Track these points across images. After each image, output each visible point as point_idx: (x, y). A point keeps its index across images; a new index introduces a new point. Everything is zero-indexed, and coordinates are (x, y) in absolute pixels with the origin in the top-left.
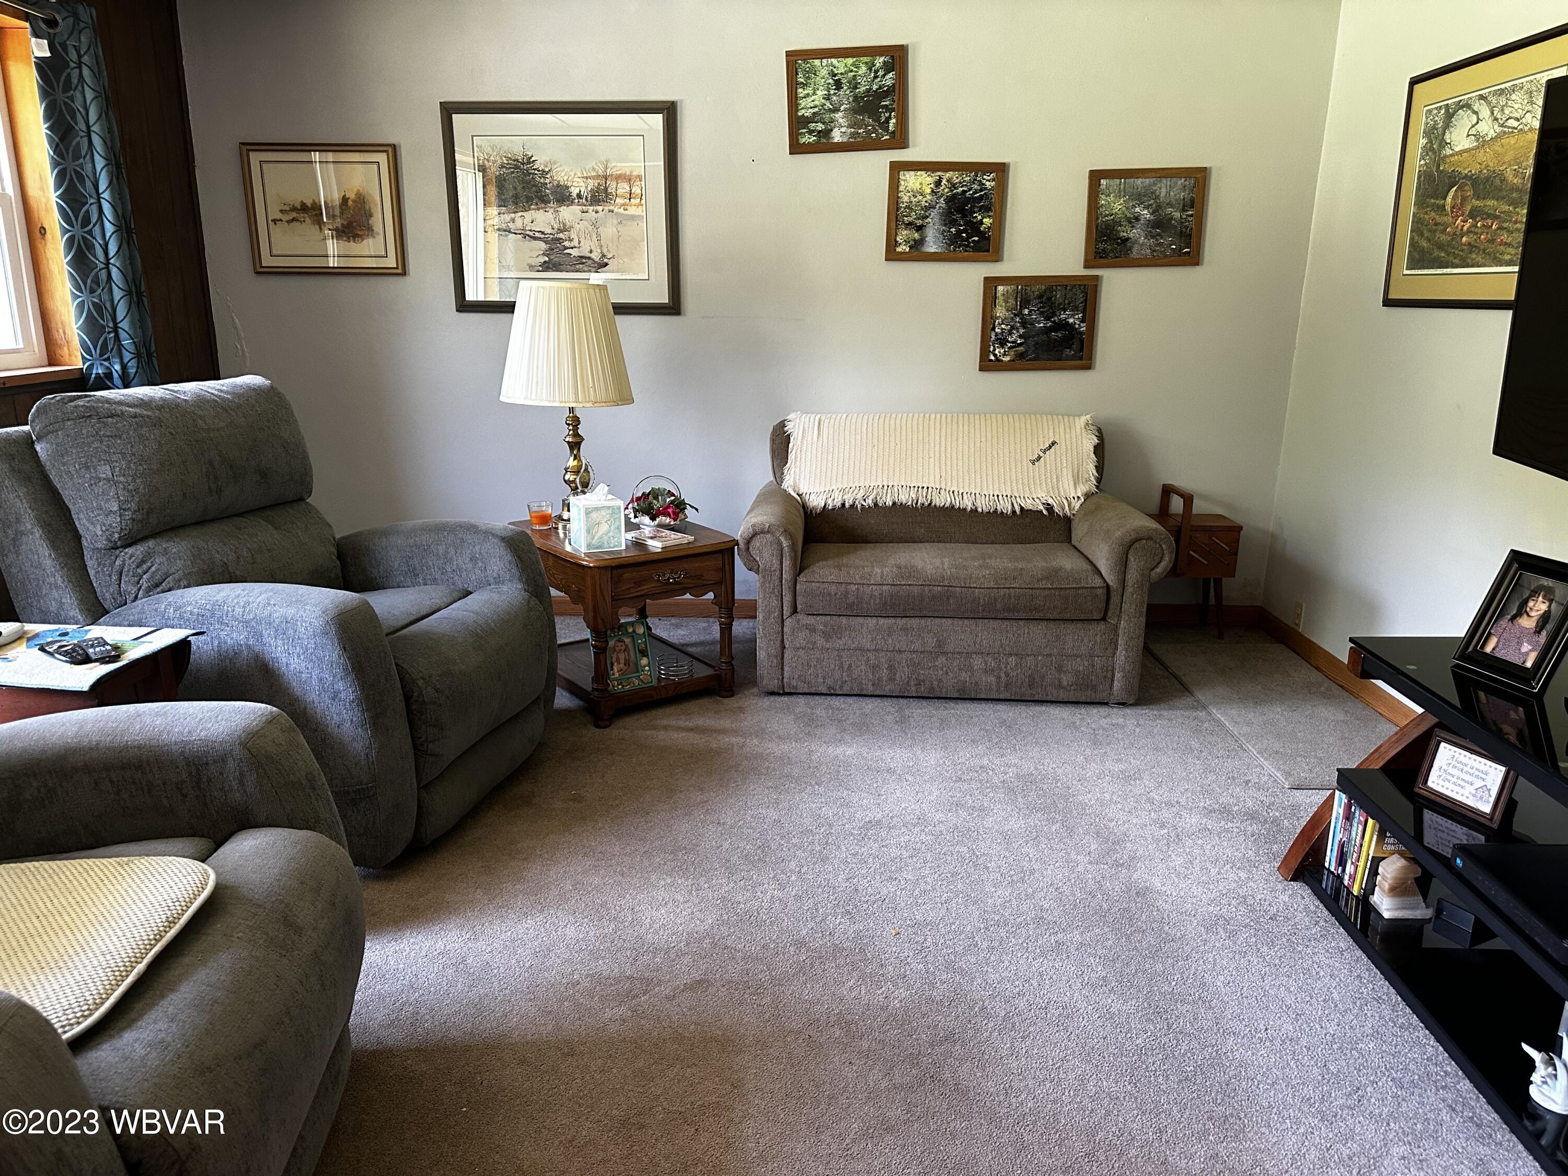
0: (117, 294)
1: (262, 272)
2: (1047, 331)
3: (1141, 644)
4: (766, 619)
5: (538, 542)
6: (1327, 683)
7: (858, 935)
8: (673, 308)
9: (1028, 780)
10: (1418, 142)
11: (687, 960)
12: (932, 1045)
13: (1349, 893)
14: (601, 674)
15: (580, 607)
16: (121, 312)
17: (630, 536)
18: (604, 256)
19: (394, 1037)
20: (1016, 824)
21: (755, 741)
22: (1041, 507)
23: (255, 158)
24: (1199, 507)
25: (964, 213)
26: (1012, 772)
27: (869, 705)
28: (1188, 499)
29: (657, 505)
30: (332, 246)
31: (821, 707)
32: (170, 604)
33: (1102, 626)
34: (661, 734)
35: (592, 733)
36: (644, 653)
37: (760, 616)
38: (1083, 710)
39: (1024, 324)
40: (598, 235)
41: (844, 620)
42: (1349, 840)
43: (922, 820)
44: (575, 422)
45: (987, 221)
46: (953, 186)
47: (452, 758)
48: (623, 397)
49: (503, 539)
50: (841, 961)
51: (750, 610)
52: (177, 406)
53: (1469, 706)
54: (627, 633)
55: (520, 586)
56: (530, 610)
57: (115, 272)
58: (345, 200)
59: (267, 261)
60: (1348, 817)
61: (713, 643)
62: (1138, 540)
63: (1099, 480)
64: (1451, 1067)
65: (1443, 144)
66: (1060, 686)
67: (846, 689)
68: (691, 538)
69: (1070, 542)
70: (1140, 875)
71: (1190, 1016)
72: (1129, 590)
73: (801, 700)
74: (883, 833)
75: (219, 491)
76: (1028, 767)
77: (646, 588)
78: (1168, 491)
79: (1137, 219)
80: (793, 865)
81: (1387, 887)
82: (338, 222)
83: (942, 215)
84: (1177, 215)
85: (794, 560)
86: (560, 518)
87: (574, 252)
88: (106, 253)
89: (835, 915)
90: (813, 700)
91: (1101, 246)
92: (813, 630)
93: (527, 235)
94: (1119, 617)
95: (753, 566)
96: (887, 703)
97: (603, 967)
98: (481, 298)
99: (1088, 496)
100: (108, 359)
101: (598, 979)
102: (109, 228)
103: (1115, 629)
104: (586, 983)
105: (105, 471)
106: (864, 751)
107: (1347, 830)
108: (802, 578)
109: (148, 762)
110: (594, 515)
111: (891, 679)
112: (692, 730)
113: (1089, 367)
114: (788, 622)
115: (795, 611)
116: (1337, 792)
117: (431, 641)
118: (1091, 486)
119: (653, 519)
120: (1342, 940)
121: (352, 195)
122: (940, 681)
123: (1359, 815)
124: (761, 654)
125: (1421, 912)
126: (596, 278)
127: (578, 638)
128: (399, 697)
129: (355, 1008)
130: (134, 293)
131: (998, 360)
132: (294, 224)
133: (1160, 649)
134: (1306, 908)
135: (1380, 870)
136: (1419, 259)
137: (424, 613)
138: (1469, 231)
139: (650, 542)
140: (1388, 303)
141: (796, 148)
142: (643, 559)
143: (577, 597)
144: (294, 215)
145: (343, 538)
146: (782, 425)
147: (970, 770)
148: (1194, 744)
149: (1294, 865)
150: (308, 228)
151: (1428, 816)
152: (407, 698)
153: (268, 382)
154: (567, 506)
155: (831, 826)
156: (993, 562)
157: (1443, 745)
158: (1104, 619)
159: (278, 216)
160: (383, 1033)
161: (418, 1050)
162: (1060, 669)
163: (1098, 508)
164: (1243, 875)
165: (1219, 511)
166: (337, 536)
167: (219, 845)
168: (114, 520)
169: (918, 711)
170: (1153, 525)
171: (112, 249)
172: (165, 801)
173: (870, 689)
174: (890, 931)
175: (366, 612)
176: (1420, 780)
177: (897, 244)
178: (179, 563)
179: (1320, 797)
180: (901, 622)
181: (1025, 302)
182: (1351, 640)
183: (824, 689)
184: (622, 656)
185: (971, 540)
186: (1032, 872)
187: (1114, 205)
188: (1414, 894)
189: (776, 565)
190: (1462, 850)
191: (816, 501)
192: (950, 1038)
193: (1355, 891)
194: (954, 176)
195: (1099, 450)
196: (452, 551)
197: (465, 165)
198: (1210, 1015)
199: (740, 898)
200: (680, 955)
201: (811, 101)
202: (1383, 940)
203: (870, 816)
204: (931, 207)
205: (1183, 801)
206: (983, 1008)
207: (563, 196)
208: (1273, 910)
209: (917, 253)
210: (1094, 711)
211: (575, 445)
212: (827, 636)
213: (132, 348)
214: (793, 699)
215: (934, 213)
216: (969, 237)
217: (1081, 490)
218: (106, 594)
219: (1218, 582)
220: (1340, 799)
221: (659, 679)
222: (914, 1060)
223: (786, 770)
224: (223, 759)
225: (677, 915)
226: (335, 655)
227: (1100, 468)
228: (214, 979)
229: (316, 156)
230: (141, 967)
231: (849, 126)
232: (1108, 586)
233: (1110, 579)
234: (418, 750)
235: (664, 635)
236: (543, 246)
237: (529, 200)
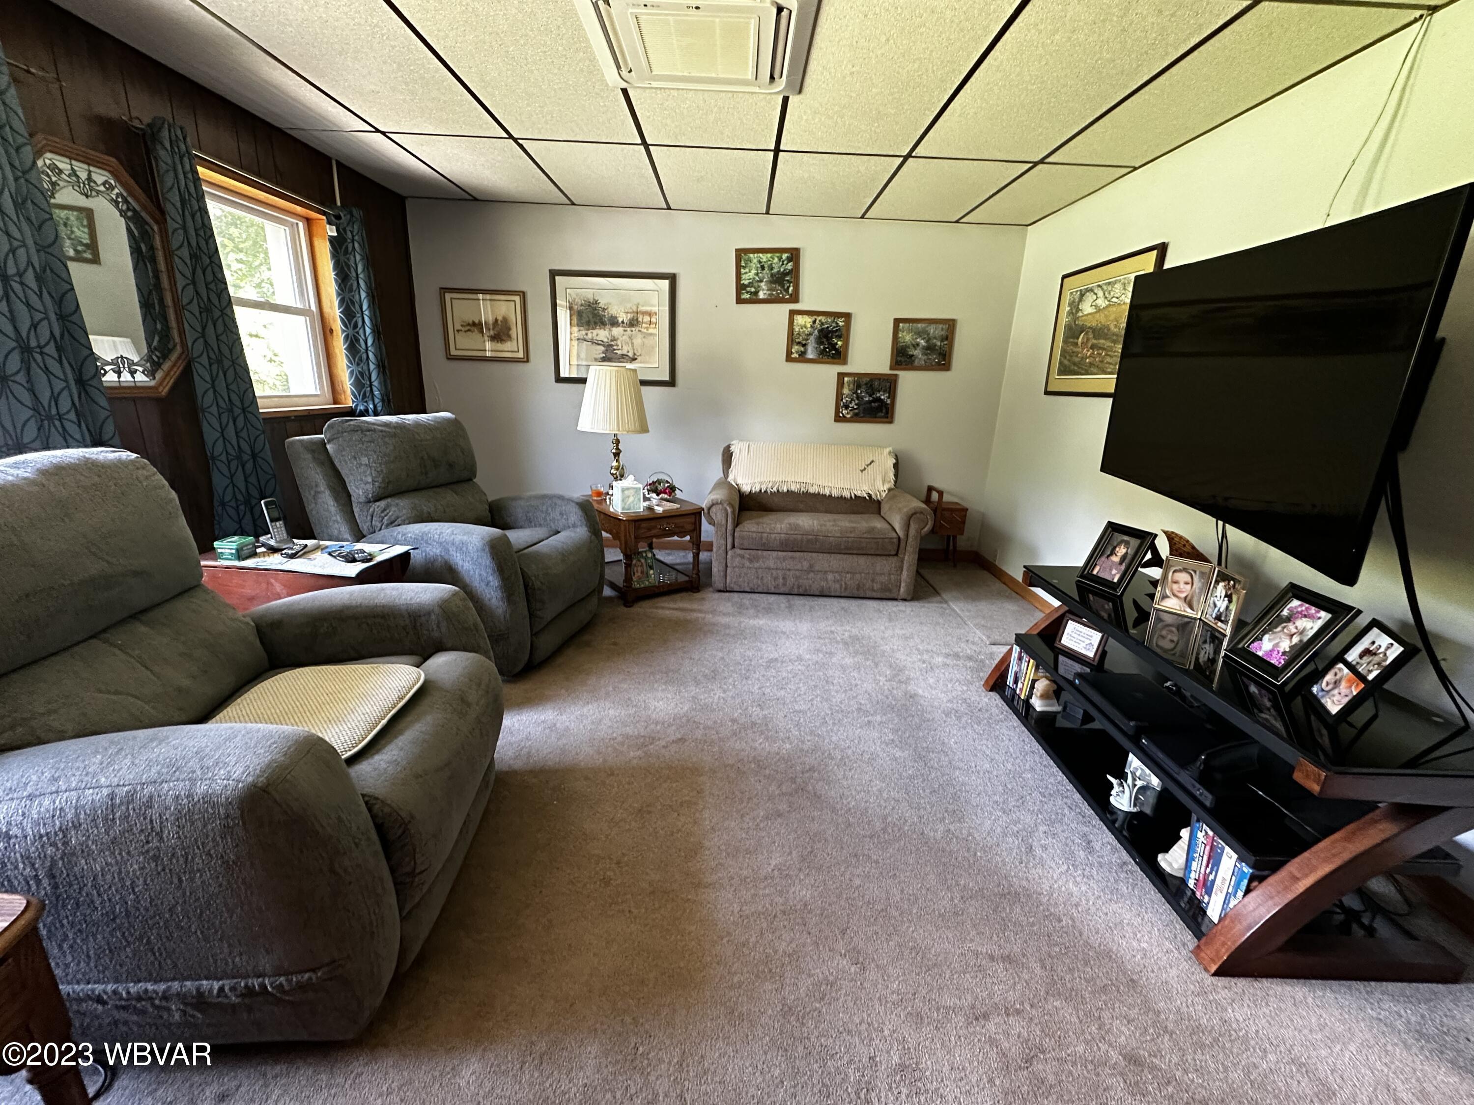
0: (372, 367)
1: (451, 358)
2: (870, 402)
3: (915, 569)
4: (717, 551)
5: (596, 506)
6: (1009, 591)
7: (765, 717)
8: (671, 383)
9: (855, 639)
10: (1066, 308)
11: (674, 728)
12: (803, 773)
13: (1019, 697)
14: (628, 579)
15: (618, 542)
16: (374, 376)
17: (646, 504)
18: (635, 354)
19: (518, 765)
20: (849, 661)
21: (711, 616)
22: (865, 495)
23: (448, 296)
24: (946, 498)
25: (829, 339)
26: (847, 634)
27: (772, 598)
28: (941, 493)
29: (660, 488)
30: (488, 345)
31: (747, 599)
32: (399, 533)
33: (896, 558)
34: (660, 611)
35: (623, 609)
36: (651, 568)
37: (715, 549)
38: (885, 603)
39: (858, 398)
40: (632, 344)
41: (760, 552)
42: (1020, 670)
43: (800, 658)
44: (618, 442)
45: (840, 343)
46: (822, 324)
47: (549, 619)
48: (643, 429)
49: (577, 504)
50: (755, 730)
51: (709, 547)
52: (404, 427)
53: (1084, 601)
54: (642, 556)
55: (586, 529)
56: (591, 542)
57: (371, 355)
58: (496, 320)
59: (453, 352)
60: (1020, 659)
61: (688, 564)
62: (915, 513)
63: (896, 482)
64: (1070, 787)
65: (1078, 310)
66: (873, 590)
67: (760, 590)
68: (678, 506)
69: (880, 514)
70: (911, 688)
71: (936, 759)
72: (910, 540)
73: (736, 595)
74: (779, 665)
75: (426, 473)
76: (855, 631)
77: (654, 532)
78: (930, 489)
79: (918, 345)
80: (731, 680)
81: (1039, 694)
82: (492, 333)
83: (816, 339)
84: (939, 343)
85: (734, 519)
86: (608, 494)
87: (619, 352)
88: (366, 343)
89: (753, 707)
90: (742, 595)
91: (899, 359)
92: (743, 557)
93: (593, 342)
94: (905, 554)
95: (711, 522)
96: (781, 597)
97: (629, 730)
98: (567, 375)
99: (890, 490)
100: (366, 402)
101: (627, 737)
102: (368, 331)
103: (902, 562)
104: (620, 739)
105: (365, 460)
106: (769, 622)
107: (1019, 665)
108: (737, 529)
109: (388, 615)
110: (626, 492)
111: (784, 585)
112: (676, 609)
113: (891, 422)
114: (730, 553)
115: (733, 547)
116: (1015, 646)
117: (538, 558)
118: (891, 484)
119: (658, 495)
120: (1015, 721)
121: (500, 318)
122: (810, 586)
123: (1025, 657)
124: (715, 570)
125: (1056, 708)
126: (630, 366)
127: (616, 559)
128: (522, 587)
129: (497, 749)
130: (381, 367)
131: (844, 416)
132: (469, 333)
133: (924, 572)
134: (997, 705)
135: (1036, 686)
136: (1064, 370)
137: (535, 541)
138: (1090, 356)
139: (656, 508)
140: (1047, 393)
141: (739, 301)
142: (652, 516)
143: (616, 536)
144: (469, 328)
145: (493, 501)
146: (729, 447)
147: (826, 633)
148: (941, 621)
149: (991, 683)
150: (476, 335)
151: (1061, 658)
152: (526, 586)
153: (454, 416)
154: (612, 487)
155: (751, 660)
156: (839, 523)
157: (1070, 622)
158: (896, 555)
159: (460, 328)
160: (511, 762)
161: (531, 772)
162: (873, 581)
163: (894, 496)
164: (965, 688)
165: (956, 500)
166: (490, 500)
167: (426, 659)
168: (369, 487)
169: (798, 601)
170: (924, 506)
171: (370, 342)
172: (396, 635)
173: (773, 590)
174: (781, 714)
175: (506, 540)
176: (1058, 639)
177: (792, 353)
178: (404, 511)
179: (1005, 649)
180: (790, 554)
181: (859, 386)
182: (1025, 567)
183: (748, 589)
184: (639, 569)
185: (828, 511)
186: (856, 685)
187: (907, 337)
188: (1052, 699)
189: (724, 522)
190: (1079, 675)
191: (746, 488)
192: (812, 769)
193: (1022, 697)
194: (823, 318)
195: (896, 466)
196: (550, 509)
197: (562, 306)
198: (947, 759)
199: (702, 697)
200: (670, 725)
201: (748, 276)
202: (1036, 722)
203: (772, 656)
204: (810, 334)
205: (934, 649)
206: (830, 754)
207: (614, 322)
208: (980, 706)
209: (802, 358)
210: (890, 603)
211: (617, 455)
212: (750, 561)
213: (379, 396)
214: (732, 594)
215: (812, 338)
216: (830, 351)
217: (886, 487)
218: (364, 527)
219: (955, 537)
220: (1016, 649)
221: (659, 582)
222: (793, 780)
223: (727, 631)
224: (429, 613)
225: (668, 705)
226: (488, 563)
227: (896, 475)
228: (424, 729)
229: (481, 296)
230: (384, 722)
231: (768, 290)
232: (899, 538)
233: (901, 534)
234: (532, 615)
235: (662, 558)
236: (603, 348)
237: (596, 323)
